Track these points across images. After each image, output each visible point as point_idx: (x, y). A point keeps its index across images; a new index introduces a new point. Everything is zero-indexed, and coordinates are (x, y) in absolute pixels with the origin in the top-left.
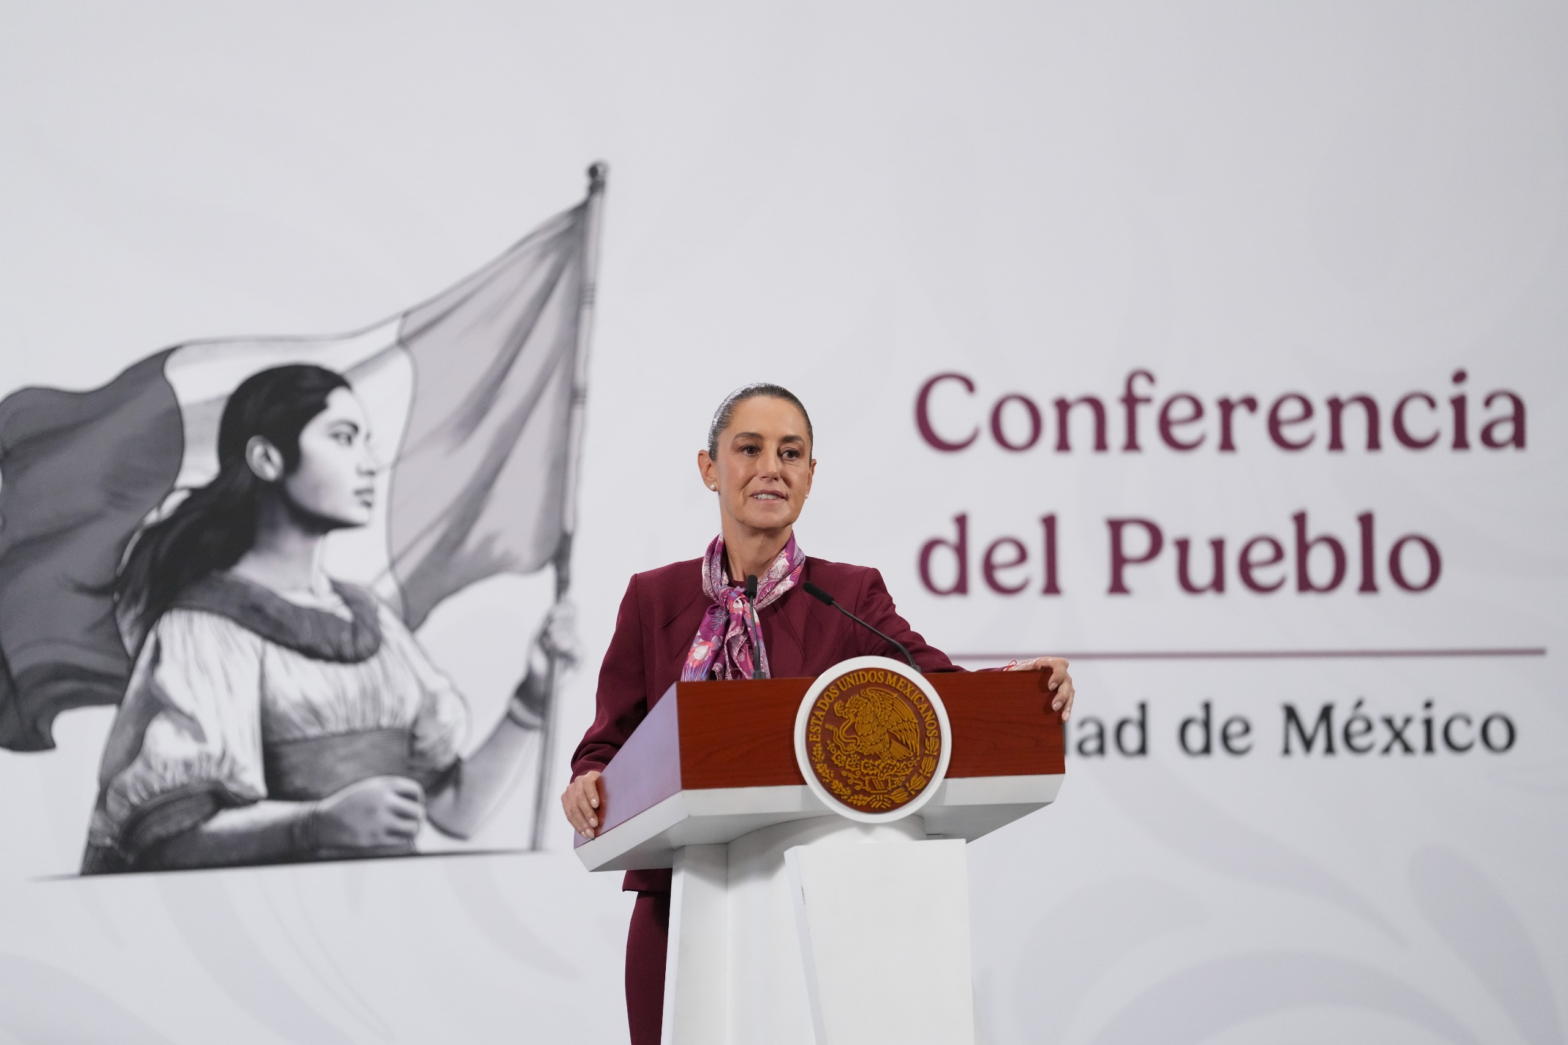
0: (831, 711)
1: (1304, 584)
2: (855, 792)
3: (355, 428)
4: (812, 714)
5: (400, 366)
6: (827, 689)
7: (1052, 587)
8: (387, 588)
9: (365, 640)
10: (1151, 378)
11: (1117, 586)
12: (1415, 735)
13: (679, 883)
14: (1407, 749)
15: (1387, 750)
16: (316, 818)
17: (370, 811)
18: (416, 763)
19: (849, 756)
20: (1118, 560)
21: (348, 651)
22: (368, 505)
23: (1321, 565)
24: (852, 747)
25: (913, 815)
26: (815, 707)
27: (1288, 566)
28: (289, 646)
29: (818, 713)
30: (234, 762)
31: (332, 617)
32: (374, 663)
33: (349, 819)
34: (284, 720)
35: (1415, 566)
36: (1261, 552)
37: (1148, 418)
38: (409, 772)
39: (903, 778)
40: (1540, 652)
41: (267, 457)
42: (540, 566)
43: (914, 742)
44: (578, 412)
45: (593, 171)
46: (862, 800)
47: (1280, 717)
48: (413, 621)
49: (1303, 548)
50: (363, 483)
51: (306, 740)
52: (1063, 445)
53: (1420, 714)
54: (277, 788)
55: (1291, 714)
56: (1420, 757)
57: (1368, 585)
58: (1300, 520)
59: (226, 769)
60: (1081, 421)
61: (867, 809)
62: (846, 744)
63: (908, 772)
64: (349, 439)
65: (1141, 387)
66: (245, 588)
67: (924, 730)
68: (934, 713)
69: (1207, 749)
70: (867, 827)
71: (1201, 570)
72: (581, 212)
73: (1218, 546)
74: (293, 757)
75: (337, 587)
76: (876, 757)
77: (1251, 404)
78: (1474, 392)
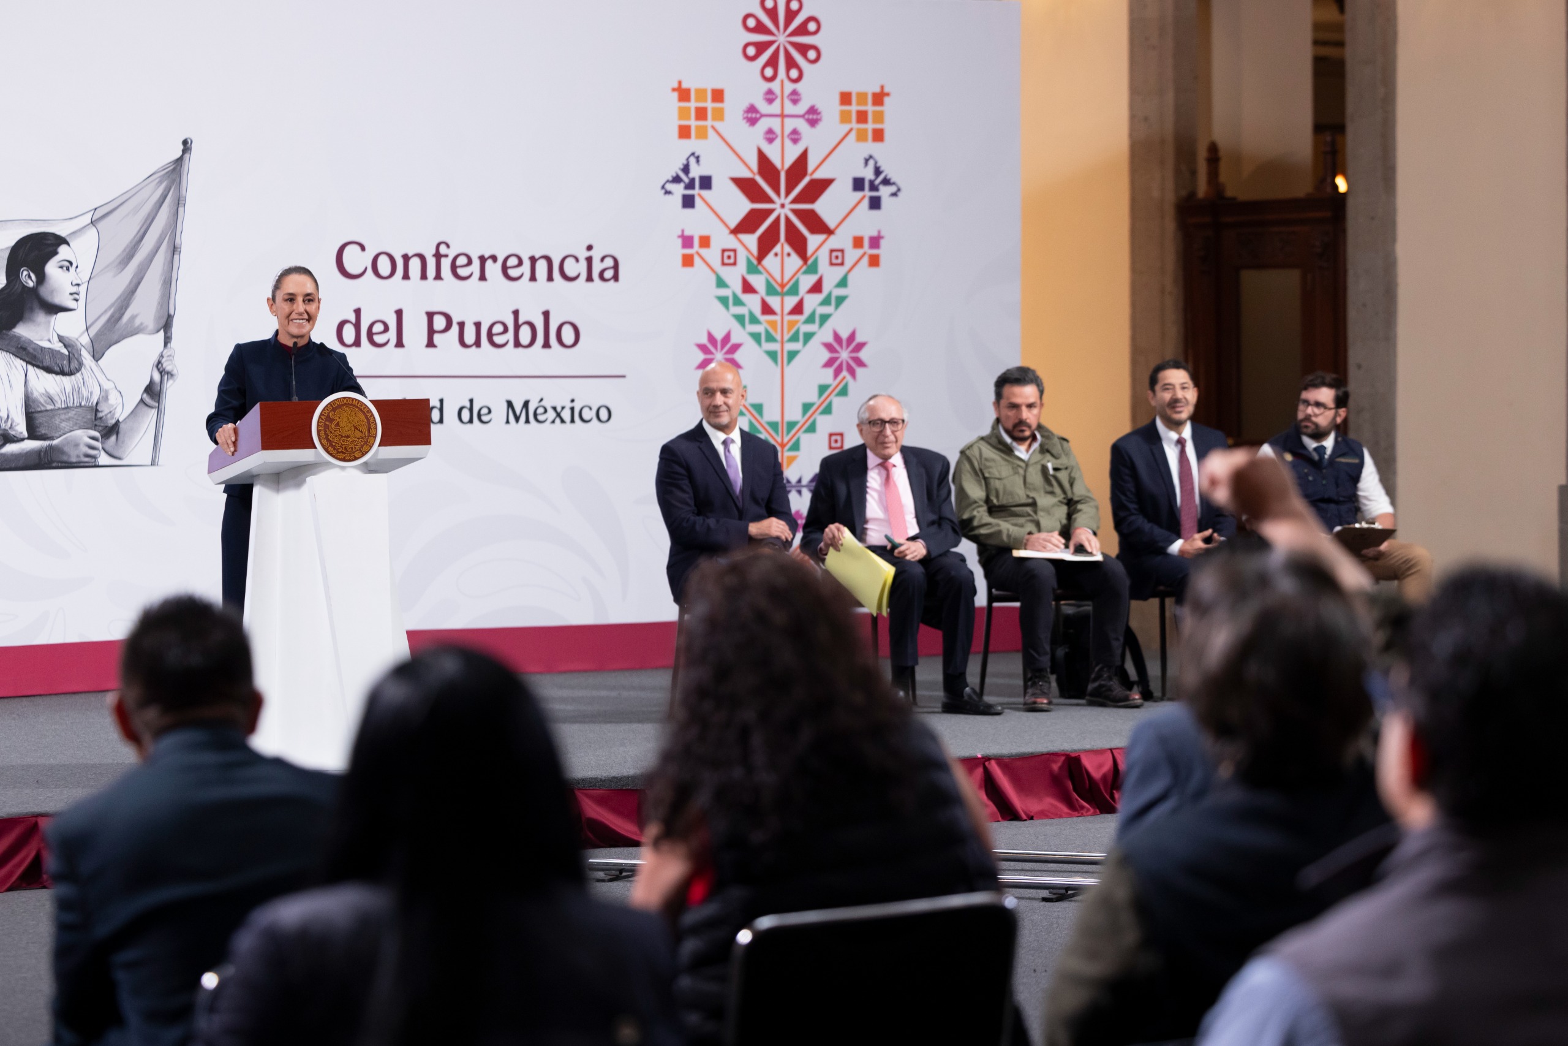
0: (328, 416)
1: (517, 344)
2: (338, 452)
3: (71, 263)
4: (320, 417)
5: (92, 232)
6: (327, 406)
7: (400, 344)
8: (85, 340)
9: (74, 364)
10: (448, 246)
11: (431, 344)
12: (566, 415)
13: (257, 491)
14: (563, 421)
15: (553, 422)
16: (51, 447)
17: (77, 445)
18: (97, 423)
19: (336, 436)
20: (431, 332)
21: (66, 369)
22: (77, 300)
23: (525, 335)
24: (337, 433)
25: (364, 463)
26: (321, 414)
27: (510, 335)
28: (38, 367)
29: (323, 417)
30: (13, 421)
31: (59, 352)
32: (78, 375)
33: (66, 449)
34: (35, 401)
35: (568, 335)
36: (498, 328)
37: (446, 264)
38: (95, 427)
39: (360, 447)
40: (624, 377)
41: (30, 277)
42: (158, 331)
43: (365, 430)
44: (176, 257)
45: (185, 142)
46: (341, 456)
47: (505, 405)
48: (97, 356)
49: (517, 327)
50: (74, 289)
51: (47, 411)
52: (406, 276)
53: (569, 405)
54: (33, 434)
55: (510, 404)
56: (568, 424)
57: (547, 345)
58: (516, 313)
59: (9, 424)
60: (415, 265)
61: (344, 460)
62: (335, 431)
63: (362, 444)
64: (68, 269)
65: (443, 249)
66: (18, 338)
67: (369, 425)
68: (374, 418)
69: (471, 421)
70: (343, 468)
71: (470, 336)
72: (180, 160)
73: (478, 325)
74: (40, 419)
75: (61, 339)
76: (348, 437)
77: (494, 258)
78: (596, 255)
